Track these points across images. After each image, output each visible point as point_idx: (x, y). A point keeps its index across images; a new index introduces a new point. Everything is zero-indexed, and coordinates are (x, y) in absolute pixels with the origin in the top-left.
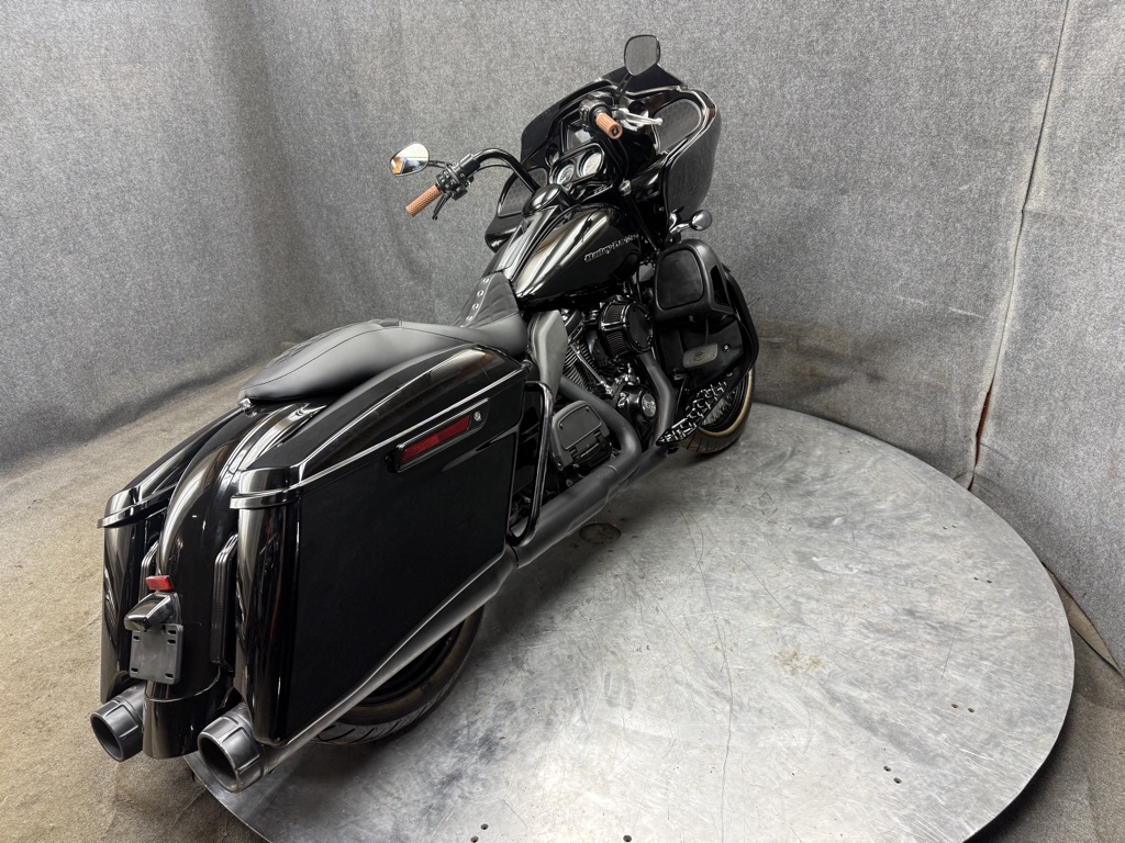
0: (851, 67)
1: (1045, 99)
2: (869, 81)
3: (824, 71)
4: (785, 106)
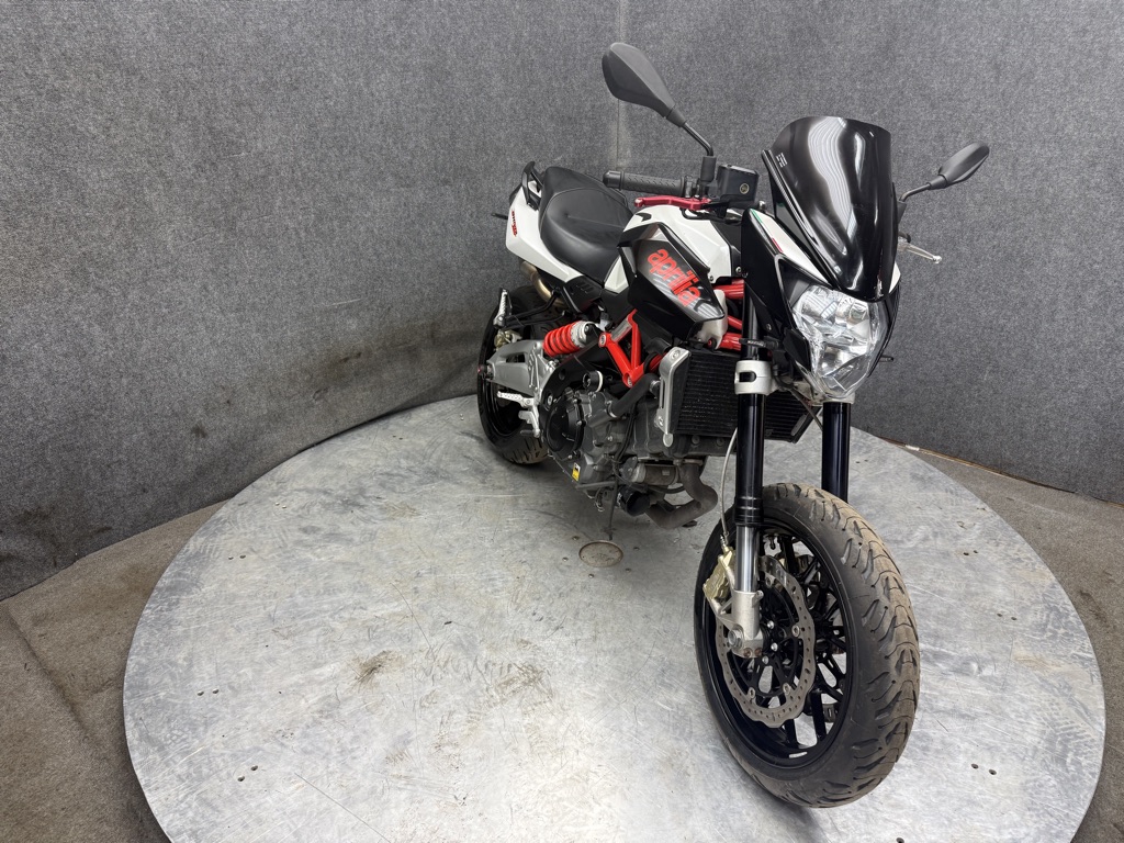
0: (430, 61)
2: (450, 73)
3: (405, 66)
4: (376, 104)
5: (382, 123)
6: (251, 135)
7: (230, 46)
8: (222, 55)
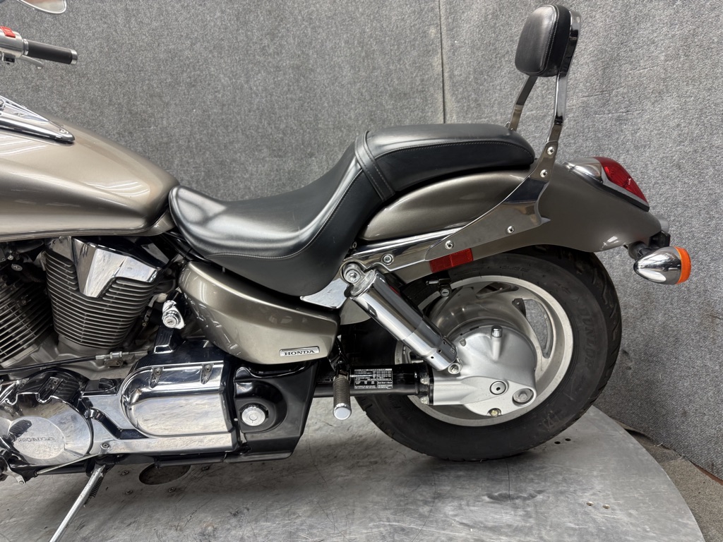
0: (297, 62)
1: (440, 54)
2: (312, 70)
3: (277, 67)
4: (253, 95)
5: (258, 109)
6: (159, 116)
7: (148, 59)
8: (142, 65)
